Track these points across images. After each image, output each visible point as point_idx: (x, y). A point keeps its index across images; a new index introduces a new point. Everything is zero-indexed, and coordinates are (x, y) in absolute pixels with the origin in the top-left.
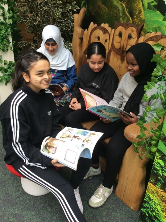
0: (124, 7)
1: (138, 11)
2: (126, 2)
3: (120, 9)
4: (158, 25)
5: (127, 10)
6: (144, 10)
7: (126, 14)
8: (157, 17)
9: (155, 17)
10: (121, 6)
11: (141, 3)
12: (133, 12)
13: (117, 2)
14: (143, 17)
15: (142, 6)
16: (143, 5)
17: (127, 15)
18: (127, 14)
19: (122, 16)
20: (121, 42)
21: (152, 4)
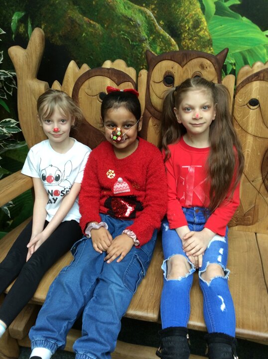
0: (150, 16)
1: (191, 23)
2: (155, 5)
3: (139, 22)
4: (247, 47)
5: (161, 22)
6: (208, 19)
7: (159, 33)
8: (242, 29)
9: (237, 32)
10: (141, 15)
11: (199, 5)
12: (178, 25)
13: (129, 8)
14: (206, 33)
15: (200, 10)
16: (203, 8)
17: (162, 35)
18: (162, 32)
19: (149, 38)
21: (227, 5)
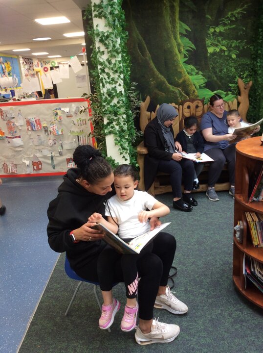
0: (180, 90)
1: (192, 91)
2: (182, 87)
3: (177, 92)
5: (183, 92)
6: (197, 90)
9: (205, 93)
11: (194, 86)
12: (189, 92)
13: (174, 88)
14: (197, 94)
19: (180, 96)
20: (190, 112)
21: (202, 86)
